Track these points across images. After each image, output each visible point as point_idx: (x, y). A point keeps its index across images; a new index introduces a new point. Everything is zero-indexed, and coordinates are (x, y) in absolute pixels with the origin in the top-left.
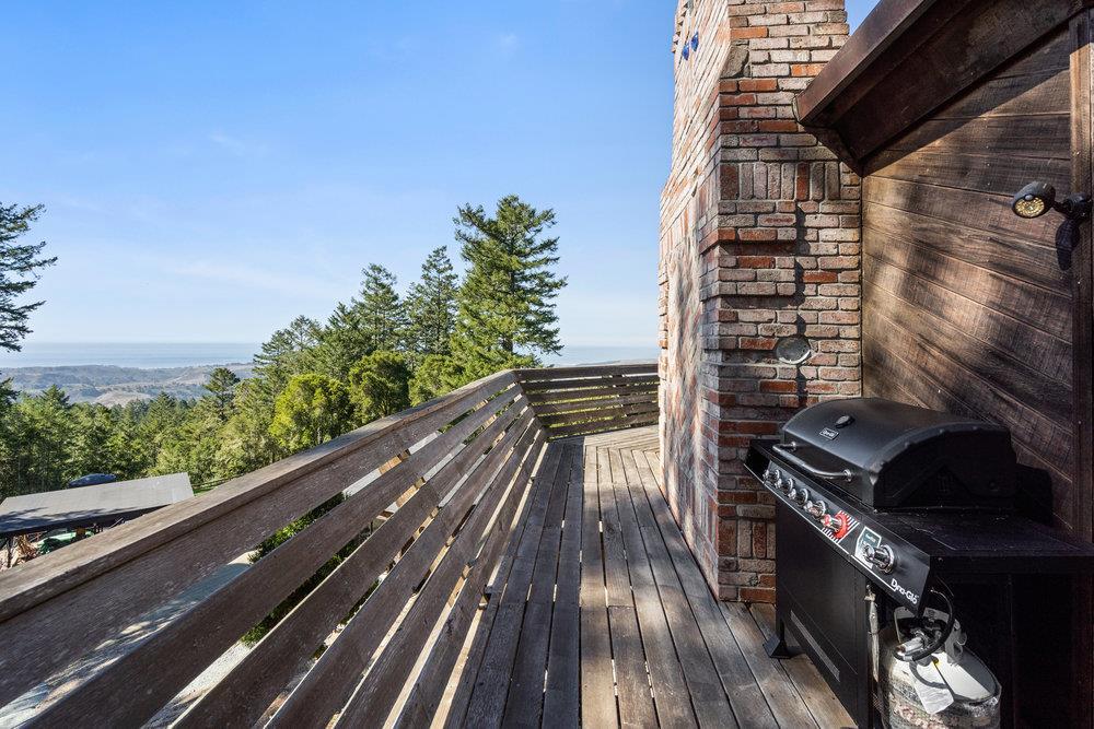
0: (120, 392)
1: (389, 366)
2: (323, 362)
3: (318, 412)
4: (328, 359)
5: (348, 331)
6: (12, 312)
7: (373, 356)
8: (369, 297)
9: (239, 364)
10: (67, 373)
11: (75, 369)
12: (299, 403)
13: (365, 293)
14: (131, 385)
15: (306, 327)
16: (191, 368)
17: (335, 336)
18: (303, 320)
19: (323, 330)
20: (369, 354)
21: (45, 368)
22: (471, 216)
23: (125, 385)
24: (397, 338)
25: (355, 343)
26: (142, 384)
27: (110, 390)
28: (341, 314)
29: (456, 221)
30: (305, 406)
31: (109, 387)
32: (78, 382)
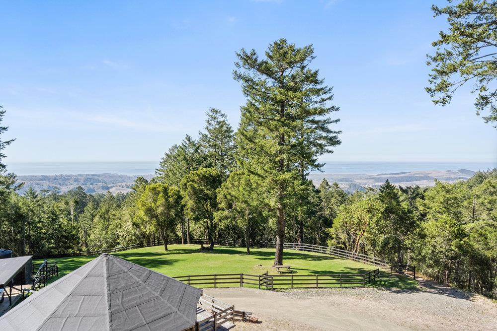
0: (118, 187)
1: (207, 178)
3: (160, 210)
8: (209, 131)
10: (96, 177)
11: (99, 176)
12: (150, 203)
13: (207, 128)
14: (124, 184)
21: (87, 175)
22: (249, 60)
23: (120, 184)
26: (128, 184)
29: (237, 65)
30: (153, 205)
31: (114, 185)
32: (100, 182)
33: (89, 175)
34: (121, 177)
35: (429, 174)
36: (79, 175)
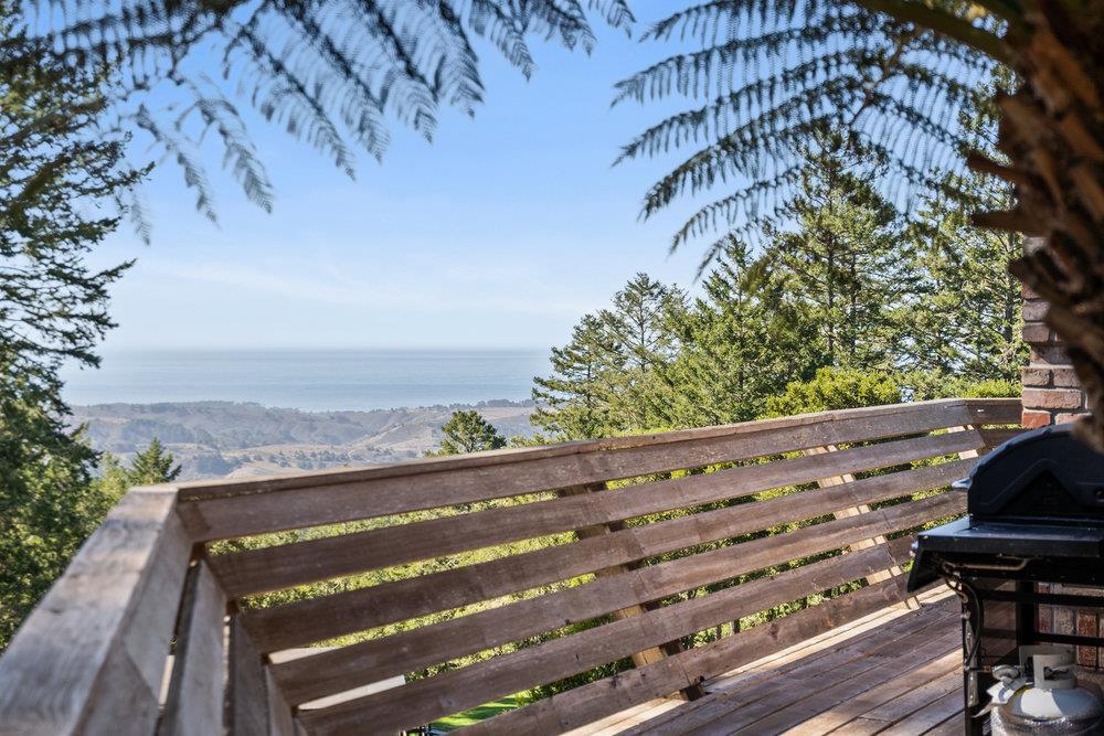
0: (266, 464)
2: (692, 397)
4: (703, 391)
5: (754, 314)
6: (85, 284)
7: (814, 384)
9: (505, 403)
11: (182, 410)
15: (651, 305)
16: (404, 413)
17: (720, 329)
18: (644, 287)
19: (693, 310)
20: (808, 376)
23: (274, 449)
24: (890, 332)
25: (771, 347)
28: (734, 267)
31: (250, 452)
32: (190, 439)
33: (142, 408)
34: (274, 417)
36: (102, 407)
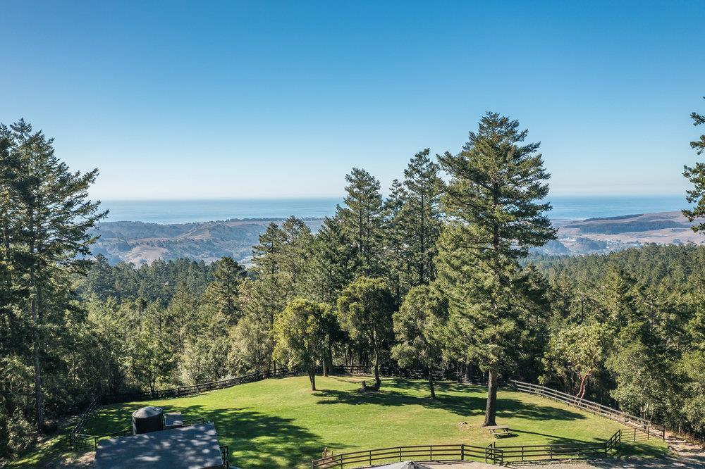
0: (145, 246)
12: (295, 329)
14: (154, 239)
23: (148, 240)
26: (162, 239)
27: (138, 244)
31: (137, 241)
32: (115, 236)
35: (673, 217)
